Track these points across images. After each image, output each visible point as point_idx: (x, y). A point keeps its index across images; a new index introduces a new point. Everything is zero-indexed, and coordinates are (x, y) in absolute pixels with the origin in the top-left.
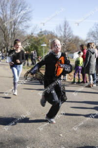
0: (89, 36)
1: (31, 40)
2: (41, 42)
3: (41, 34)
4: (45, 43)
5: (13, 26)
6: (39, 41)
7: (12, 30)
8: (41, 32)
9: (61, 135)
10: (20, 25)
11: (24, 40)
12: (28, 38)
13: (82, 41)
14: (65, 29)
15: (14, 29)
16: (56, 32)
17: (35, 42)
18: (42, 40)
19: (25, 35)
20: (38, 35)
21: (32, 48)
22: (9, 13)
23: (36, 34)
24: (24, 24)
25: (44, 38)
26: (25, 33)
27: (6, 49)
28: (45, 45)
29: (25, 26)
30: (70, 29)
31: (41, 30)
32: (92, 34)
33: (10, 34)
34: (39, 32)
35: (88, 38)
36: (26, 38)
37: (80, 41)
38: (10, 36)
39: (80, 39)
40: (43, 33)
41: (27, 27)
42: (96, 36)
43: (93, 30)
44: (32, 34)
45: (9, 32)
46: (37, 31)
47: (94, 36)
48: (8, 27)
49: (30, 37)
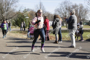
0: (56, 11)
1: (19, 15)
3: (25, 11)
5: (7, 6)
10: (12, 5)
11: (14, 15)
13: (52, 15)
14: (41, 7)
15: (8, 8)
17: (22, 16)
21: (20, 20)
23: (22, 11)
24: (14, 5)
26: (15, 10)
27: (2, 21)
28: (28, 18)
30: (43, 7)
31: (25, 8)
32: (58, 10)
35: (55, 13)
36: (16, 13)
39: (50, 14)
41: (16, 6)
43: (58, 7)
44: (19, 11)
45: (5, 10)
46: (22, 9)
47: (59, 11)
48: (4, 7)
49: (18, 13)
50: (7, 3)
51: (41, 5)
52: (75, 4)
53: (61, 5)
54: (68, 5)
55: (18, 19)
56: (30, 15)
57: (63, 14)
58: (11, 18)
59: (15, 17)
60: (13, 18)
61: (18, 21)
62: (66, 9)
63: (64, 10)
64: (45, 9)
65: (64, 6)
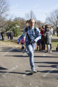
0: (47, 20)
1: (10, 24)
3: (16, 20)
4: (19, 26)
8: (16, 19)
9: (31, 84)
11: (5, 24)
12: (8, 22)
14: (31, 16)
16: (25, 18)
17: (12, 25)
18: (16, 23)
20: (14, 20)
25: (18, 22)
26: (6, 19)
28: (19, 27)
30: (34, 16)
32: (49, 19)
34: (15, 18)
35: (46, 22)
37: (41, 24)
39: (41, 22)
40: (17, 19)
41: (7, 15)
42: (51, 20)
43: (49, 16)
44: (10, 20)
49: (9, 22)
51: (32, 13)
53: (52, 13)
55: (9, 28)
56: (21, 24)
58: (2, 27)
59: (6, 25)
63: (55, 19)
64: (36, 18)
65: (55, 15)
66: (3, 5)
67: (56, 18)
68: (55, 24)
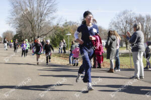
0: (111, 26)
1: (57, 30)
2: (66, 31)
3: (66, 25)
5: (40, 18)
6: (64, 31)
7: (39, 21)
8: (66, 23)
10: (47, 16)
11: (50, 30)
12: (54, 28)
13: (105, 30)
15: (41, 20)
17: (61, 32)
18: (67, 30)
19: (51, 26)
20: (63, 25)
21: (58, 37)
22: (35, 5)
23: (61, 24)
24: (51, 16)
25: (69, 28)
27: (33, 39)
28: (70, 34)
29: (51, 18)
31: (66, 21)
32: (114, 24)
33: (37, 25)
35: (110, 28)
36: (52, 28)
37: (103, 31)
38: (37, 27)
39: (103, 29)
40: (68, 24)
41: (54, 18)
43: (115, 20)
44: (58, 25)
45: (36, 23)
47: (116, 26)
48: (35, 19)
49: (56, 28)
50: (39, 14)
52: (140, 15)
53: (119, 16)
54: (129, 17)
55: (56, 36)
56: (73, 31)
57: (122, 29)
58: (46, 35)
59: (51, 33)
60: (48, 35)
61: (55, 39)
62: (126, 22)
63: (123, 24)
65: (122, 18)
66: (47, 3)
67: (125, 23)
68: (124, 31)
